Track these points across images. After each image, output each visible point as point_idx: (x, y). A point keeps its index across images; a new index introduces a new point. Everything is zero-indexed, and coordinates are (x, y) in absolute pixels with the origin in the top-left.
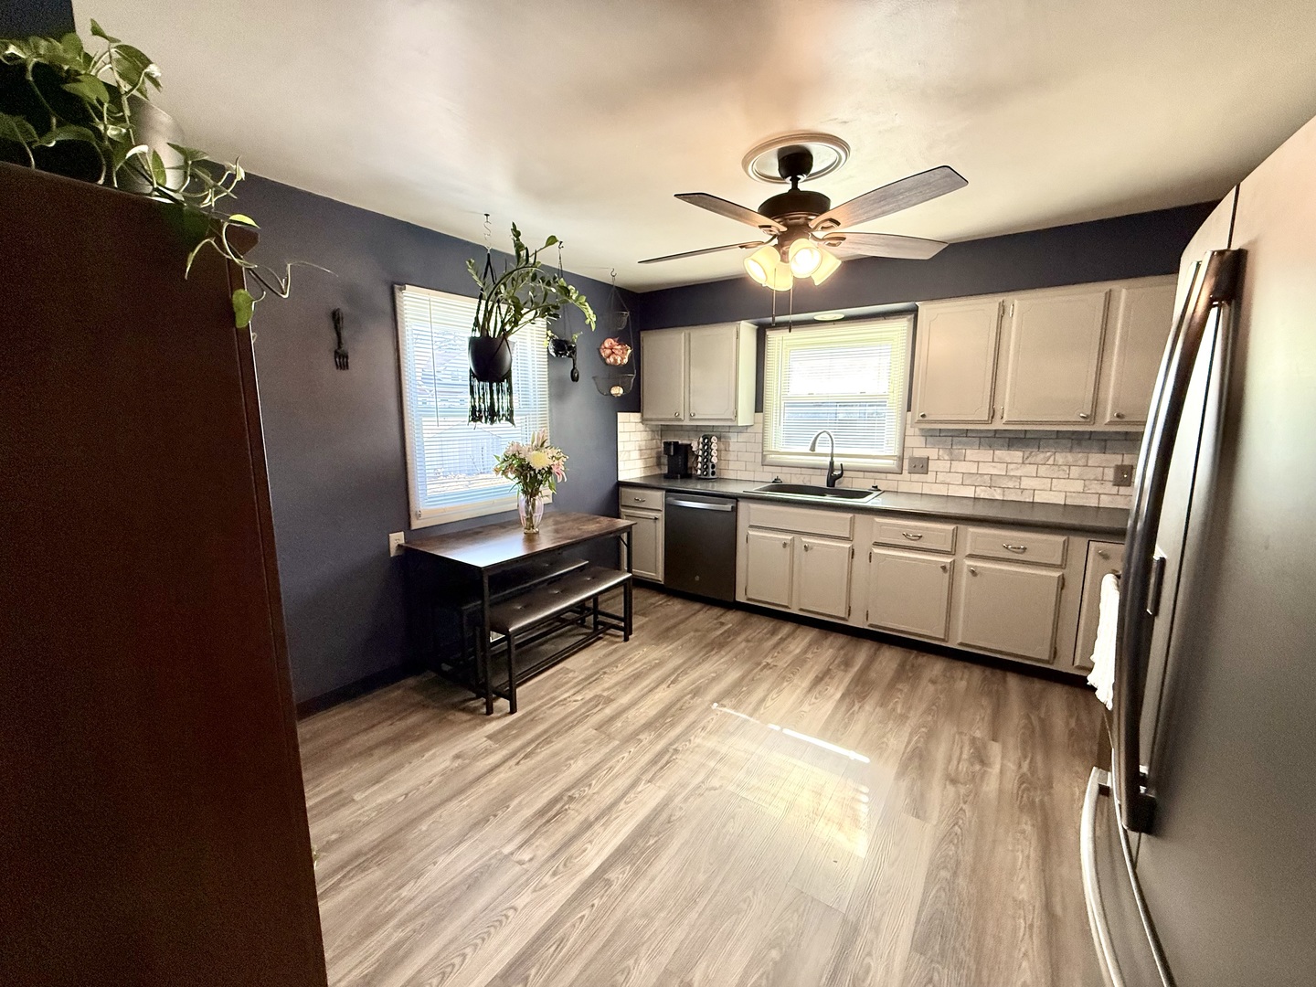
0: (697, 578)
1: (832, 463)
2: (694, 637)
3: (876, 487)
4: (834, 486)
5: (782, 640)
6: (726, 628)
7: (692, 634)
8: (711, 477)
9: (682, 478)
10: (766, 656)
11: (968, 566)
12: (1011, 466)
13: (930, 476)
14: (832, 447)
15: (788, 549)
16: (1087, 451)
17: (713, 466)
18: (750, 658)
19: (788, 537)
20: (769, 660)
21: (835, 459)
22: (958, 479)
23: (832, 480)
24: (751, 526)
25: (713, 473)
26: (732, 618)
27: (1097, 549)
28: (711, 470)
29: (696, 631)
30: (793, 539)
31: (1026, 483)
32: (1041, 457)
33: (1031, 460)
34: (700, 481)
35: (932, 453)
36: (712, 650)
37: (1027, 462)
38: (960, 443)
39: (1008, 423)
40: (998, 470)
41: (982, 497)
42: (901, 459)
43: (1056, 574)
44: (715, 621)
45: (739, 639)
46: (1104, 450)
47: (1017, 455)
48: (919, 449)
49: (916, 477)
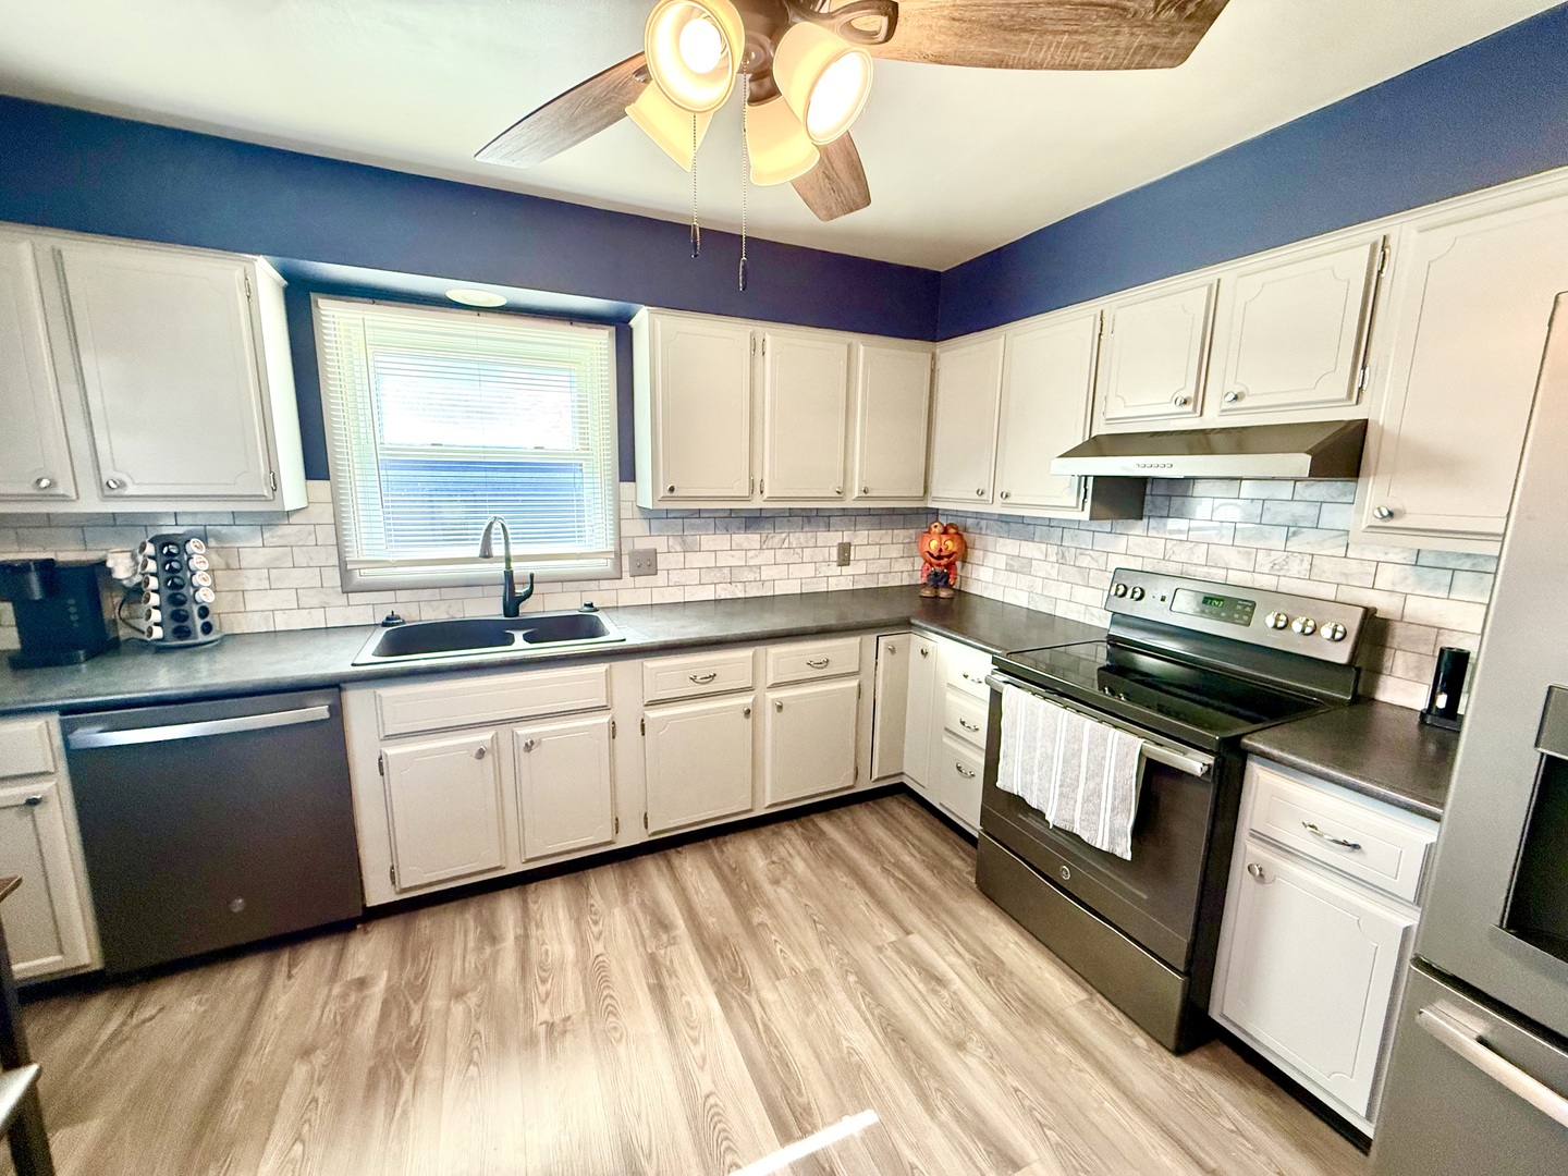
0: (239, 904)
1: (509, 575)
2: (315, 1080)
3: (591, 605)
4: (517, 614)
5: (523, 940)
6: (379, 989)
7: (301, 1071)
8: (202, 638)
9: (91, 656)
10: (528, 1006)
11: (773, 700)
12: (750, 554)
13: (661, 578)
14: (507, 543)
15: (488, 758)
16: (815, 529)
17: (204, 612)
18: (502, 1039)
19: (484, 737)
20: (543, 1014)
21: (513, 565)
22: (694, 576)
23: (512, 604)
24: (388, 737)
25: (207, 628)
26: (370, 952)
27: (887, 644)
28: (199, 622)
29: (306, 1052)
30: (495, 739)
31: (766, 573)
32: (776, 539)
33: (770, 544)
34: (165, 658)
35: (659, 543)
36: (399, 1081)
37: (764, 547)
38: (693, 527)
39: (770, 499)
40: (736, 559)
41: (723, 597)
42: (619, 555)
43: (855, 683)
44: (337, 990)
45: (436, 1003)
46: (828, 527)
47: (753, 539)
48: (642, 538)
49: (641, 580)
